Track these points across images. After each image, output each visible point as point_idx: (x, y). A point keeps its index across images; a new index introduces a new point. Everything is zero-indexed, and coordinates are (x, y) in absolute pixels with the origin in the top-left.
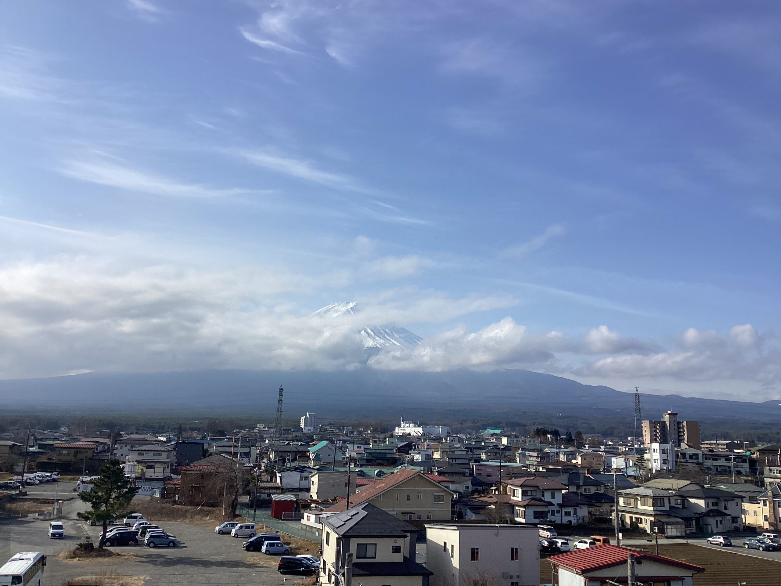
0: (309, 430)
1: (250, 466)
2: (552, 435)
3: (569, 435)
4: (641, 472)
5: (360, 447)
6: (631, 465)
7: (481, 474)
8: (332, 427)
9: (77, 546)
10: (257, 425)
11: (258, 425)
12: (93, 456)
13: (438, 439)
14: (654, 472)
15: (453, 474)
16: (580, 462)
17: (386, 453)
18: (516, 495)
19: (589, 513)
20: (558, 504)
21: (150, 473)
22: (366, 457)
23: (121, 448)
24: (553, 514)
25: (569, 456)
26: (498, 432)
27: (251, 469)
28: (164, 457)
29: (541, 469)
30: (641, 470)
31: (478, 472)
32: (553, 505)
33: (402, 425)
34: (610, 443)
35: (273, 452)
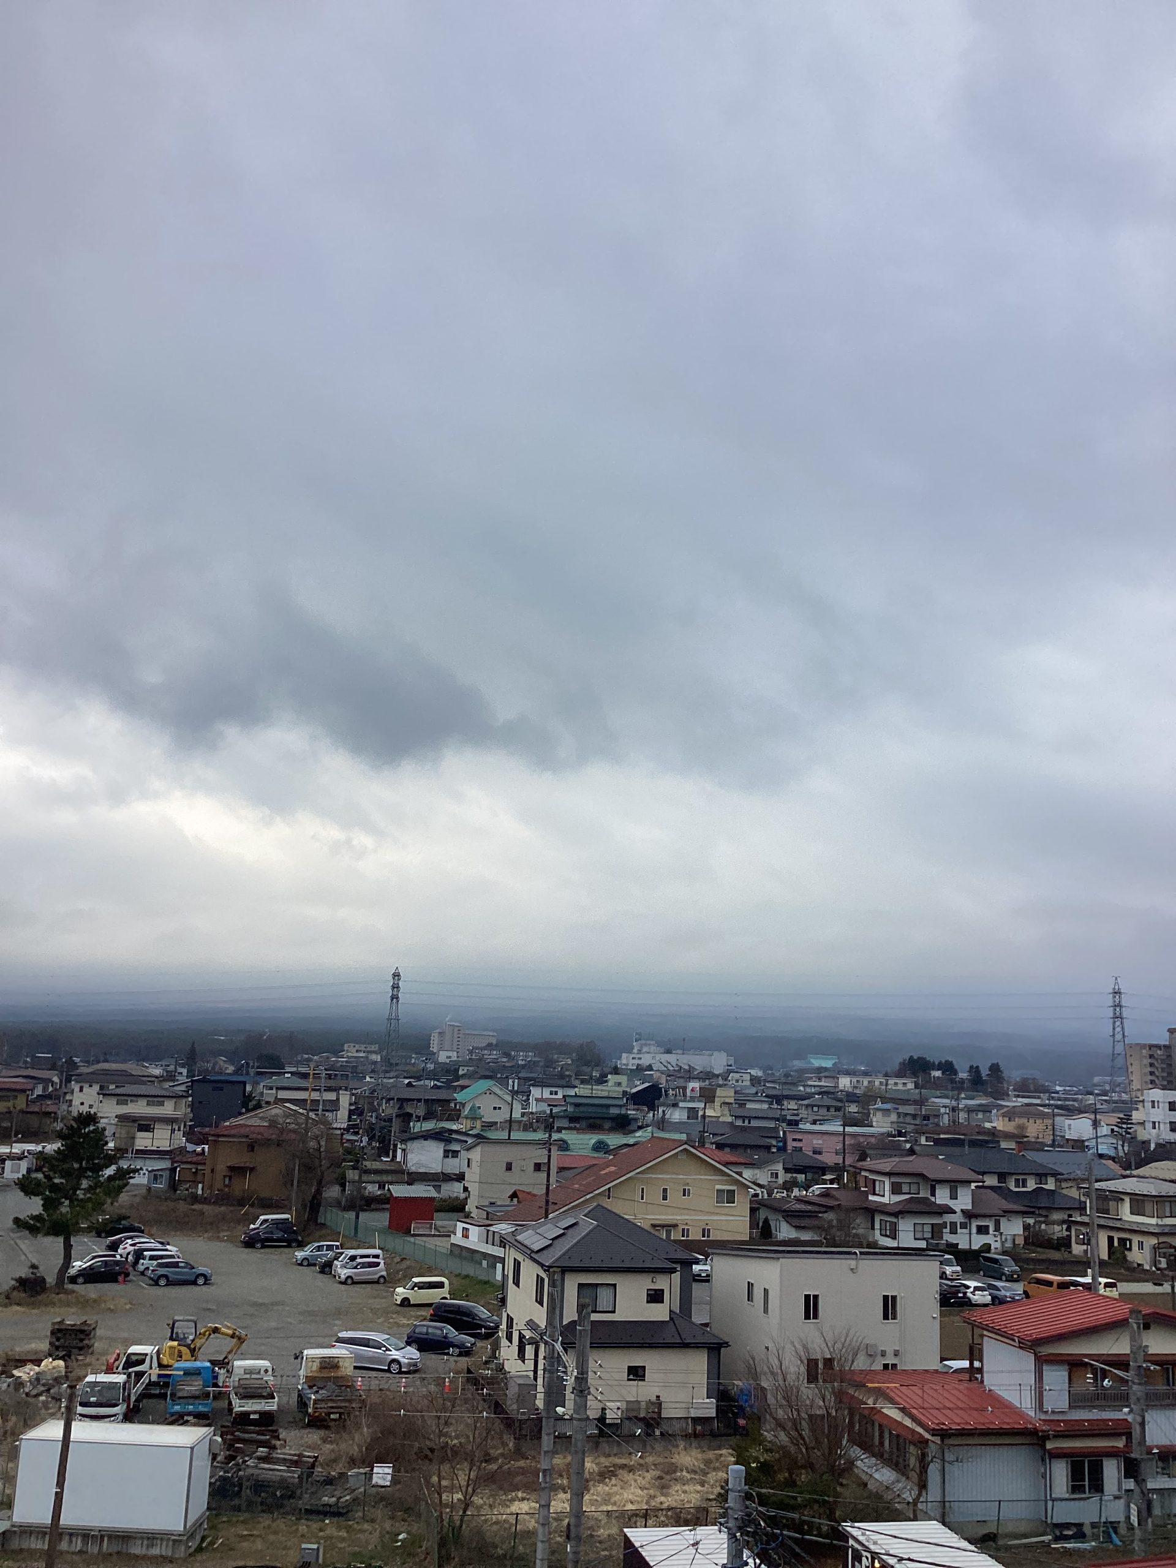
0: (447, 1057)
1: (340, 1129)
2: (940, 1072)
3: (975, 1071)
4: (1126, 1148)
5: (556, 1093)
6: (1105, 1133)
7: (801, 1148)
8: (495, 1052)
9: (13, 1282)
10: (343, 1045)
11: (346, 1047)
12: (27, 1104)
13: (707, 1075)
14: (1153, 1146)
15: (746, 1147)
16: (1000, 1128)
17: (608, 1106)
18: (877, 1192)
19: (1026, 1227)
20: (962, 1210)
21: (143, 1141)
22: (566, 1113)
23: (81, 1090)
24: (954, 1231)
25: (977, 1115)
26: (828, 1063)
27: (342, 1134)
28: (168, 1109)
29: (923, 1141)
30: (1126, 1144)
31: (795, 1144)
32: (955, 1212)
33: (635, 1051)
34: (1058, 1088)
35: (384, 1101)
